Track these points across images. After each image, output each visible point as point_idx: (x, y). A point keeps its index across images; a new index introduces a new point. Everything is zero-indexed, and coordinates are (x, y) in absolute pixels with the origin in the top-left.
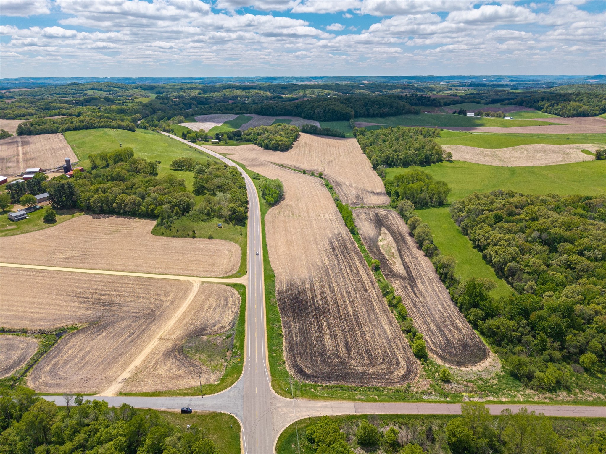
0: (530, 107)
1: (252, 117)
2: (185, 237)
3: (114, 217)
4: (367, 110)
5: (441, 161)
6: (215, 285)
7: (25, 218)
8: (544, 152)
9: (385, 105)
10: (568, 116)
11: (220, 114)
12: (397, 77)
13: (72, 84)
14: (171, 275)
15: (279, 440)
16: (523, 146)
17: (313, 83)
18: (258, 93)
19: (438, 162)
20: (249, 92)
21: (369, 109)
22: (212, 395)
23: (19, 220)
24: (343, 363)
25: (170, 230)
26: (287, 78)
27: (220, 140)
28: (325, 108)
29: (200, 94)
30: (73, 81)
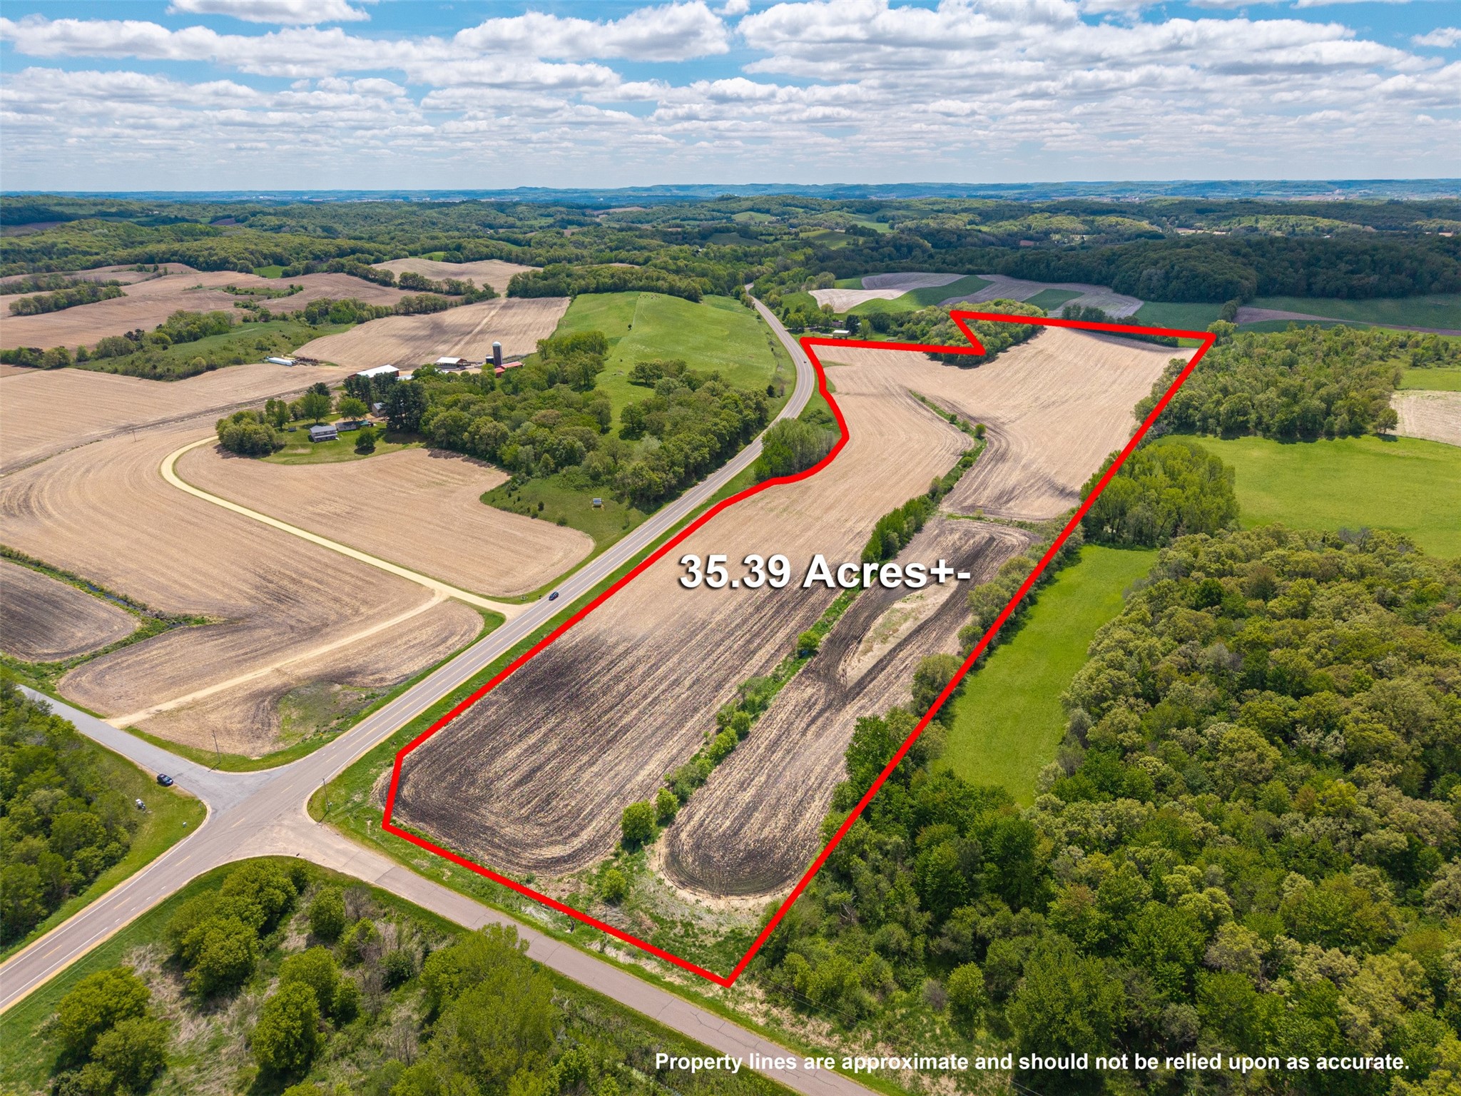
1: (992, 283)
2: (521, 513)
5: (1358, 433)
6: (463, 607)
7: (333, 438)
9: (1375, 265)
13: (722, 199)
15: (215, 870)
19: (1343, 434)
20: (1095, 221)
22: (225, 773)
23: (321, 440)
25: (510, 496)
26: (1258, 183)
27: (855, 330)
29: (971, 223)
30: (725, 194)
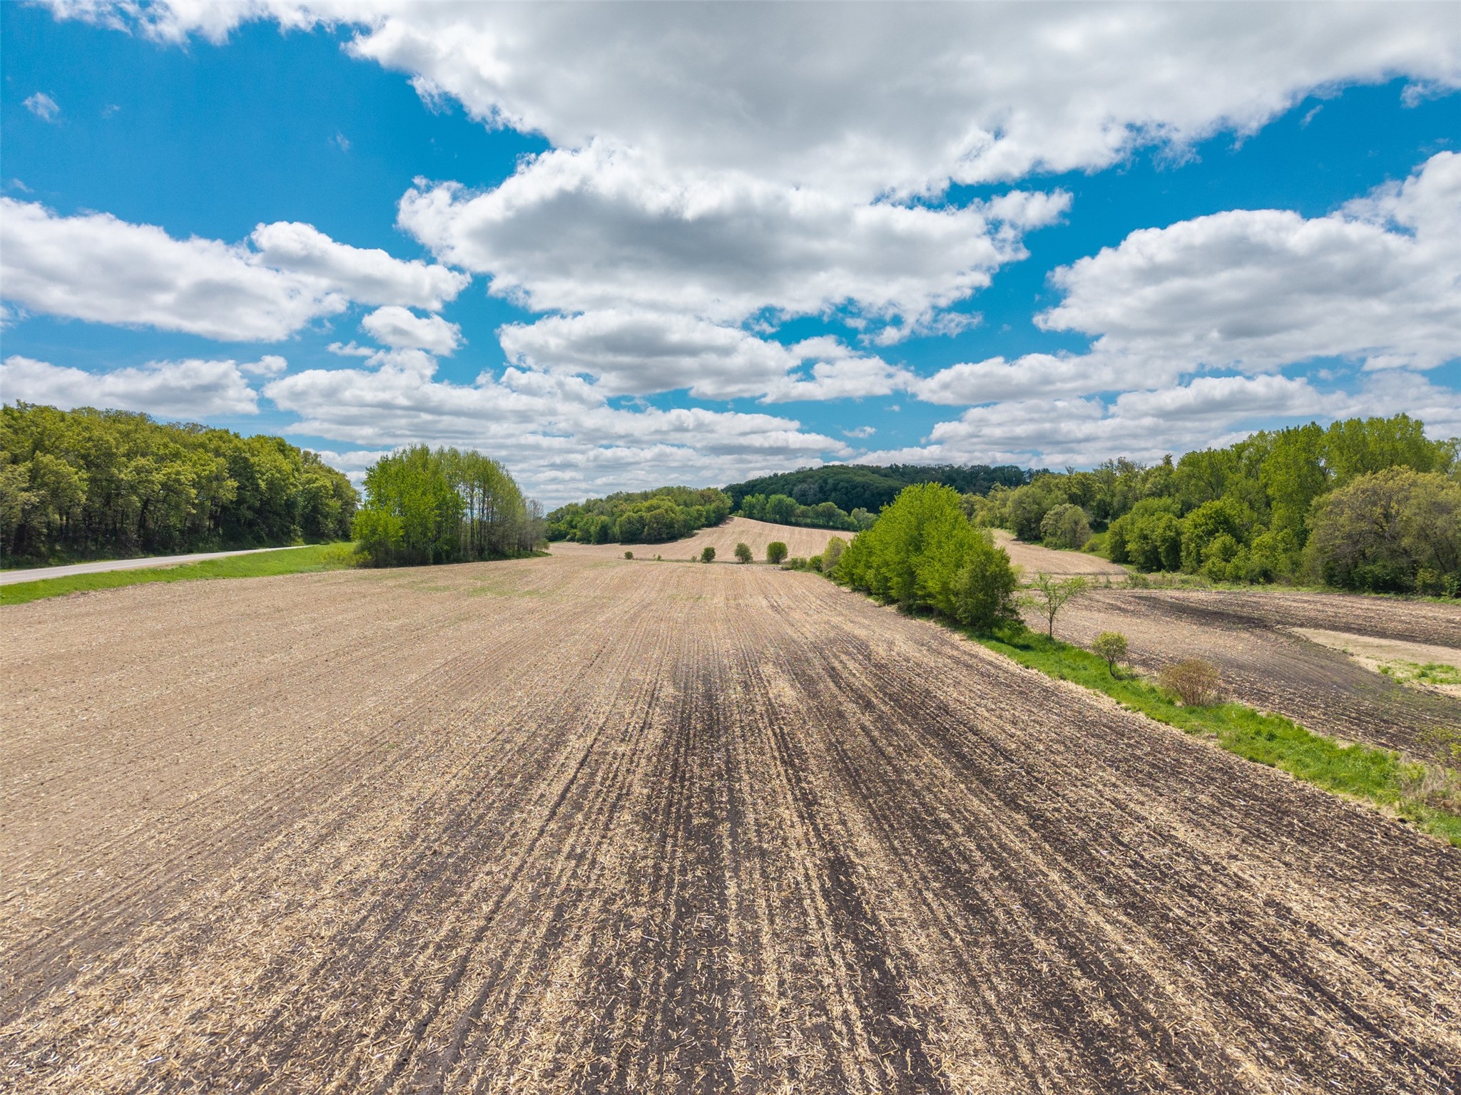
28: (825, 482)
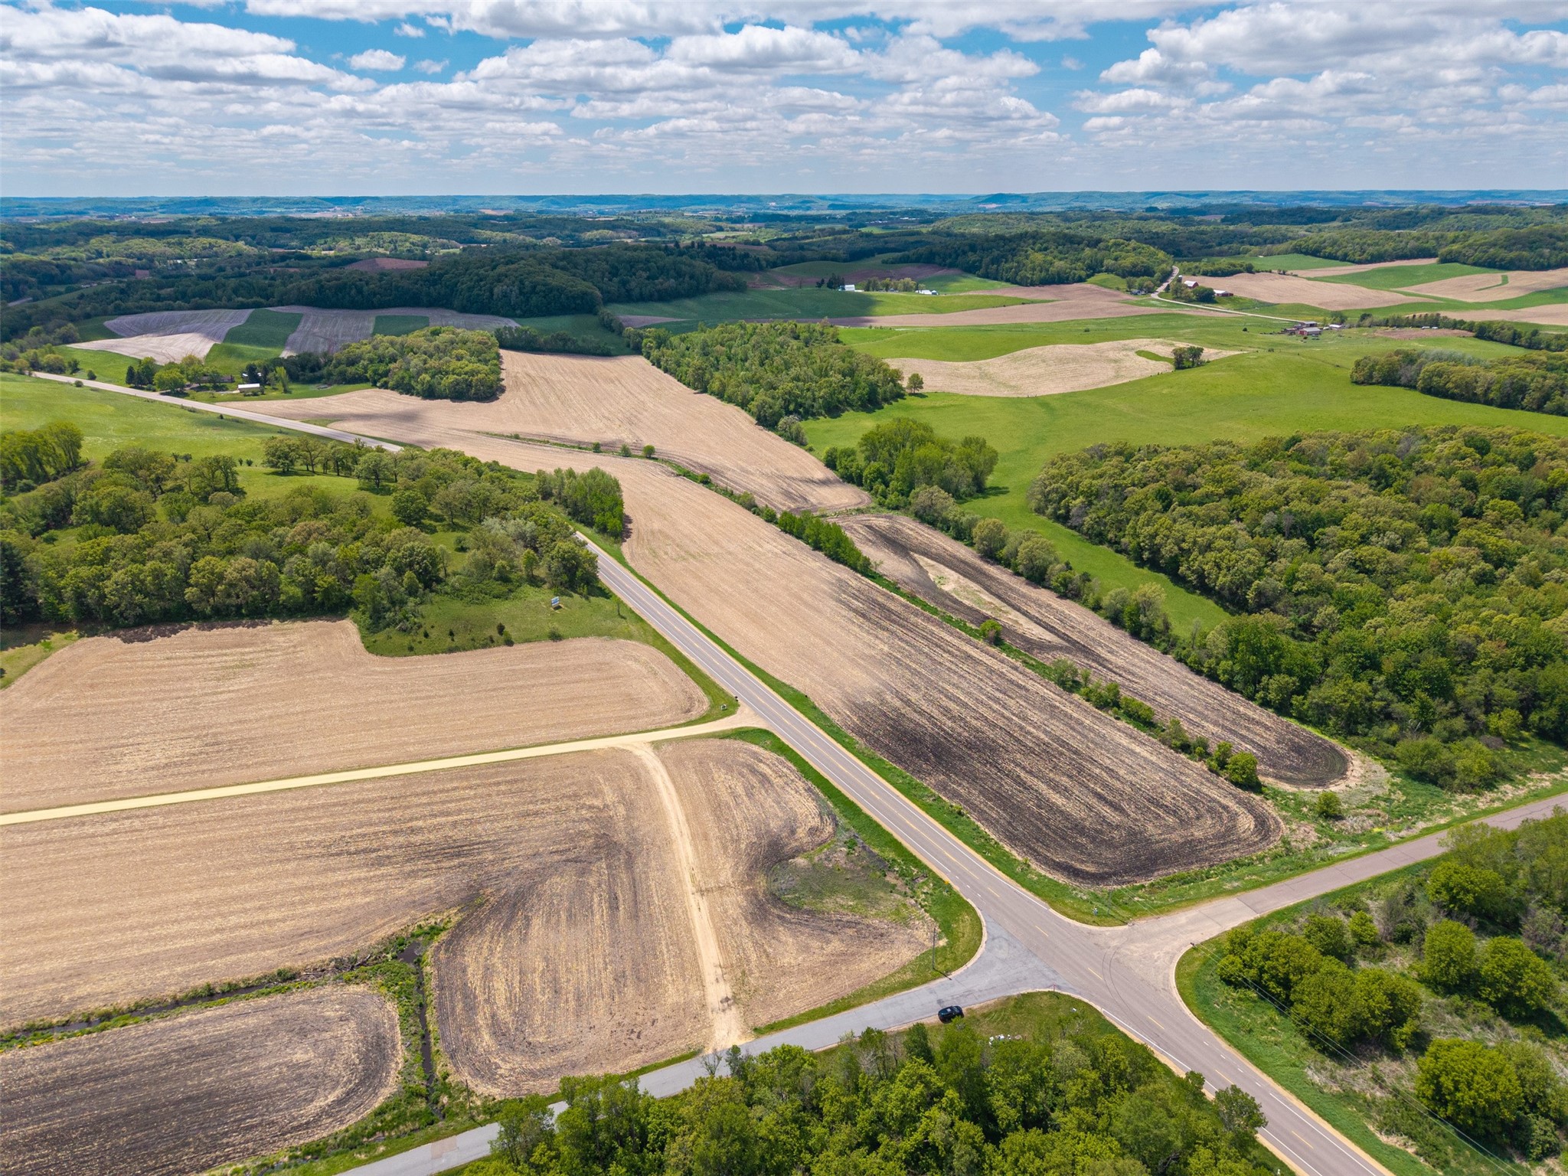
0: (951, 266)
1: (301, 315)
2: (484, 646)
3: (191, 630)
4: (624, 283)
5: (901, 396)
6: (691, 743)
8: (1075, 360)
10: (1033, 284)
11: (180, 309)
12: (564, 197)
14: (549, 744)
15: (1188, 1005)
16: (1029, 350)
17: (337, 214)
18: (211, 246)
19: (894, 399)
20: (180, 244)
21: (628, 282)
22: (964, 968)
24: (1134, 836)
25: (426, 635)
27: (264, 382)
28: (522, 282)
